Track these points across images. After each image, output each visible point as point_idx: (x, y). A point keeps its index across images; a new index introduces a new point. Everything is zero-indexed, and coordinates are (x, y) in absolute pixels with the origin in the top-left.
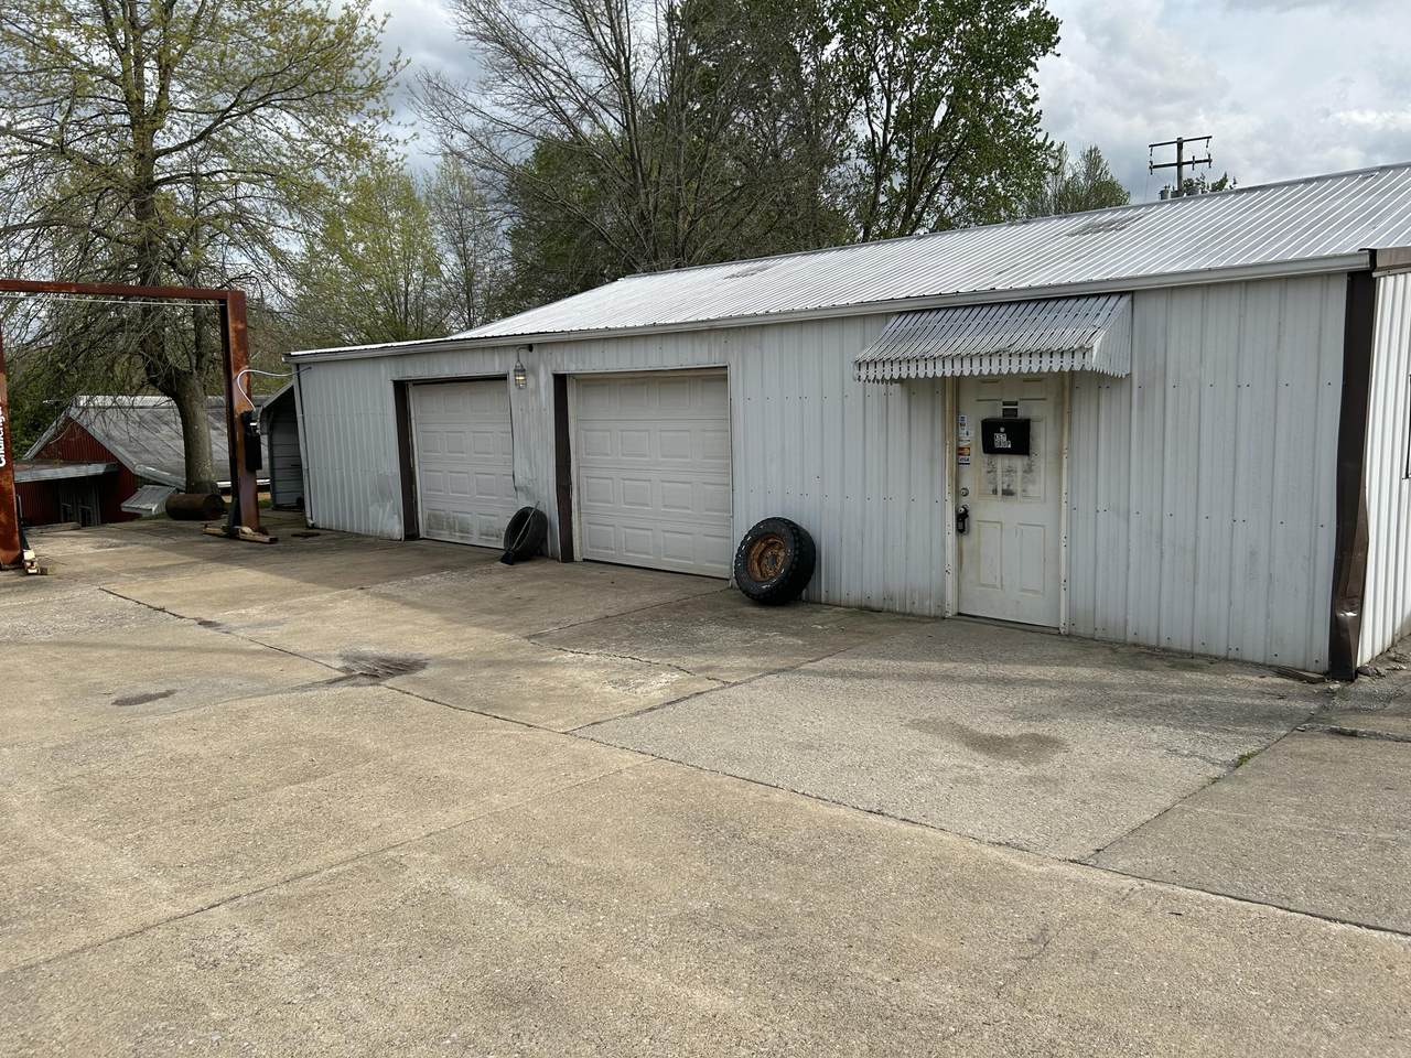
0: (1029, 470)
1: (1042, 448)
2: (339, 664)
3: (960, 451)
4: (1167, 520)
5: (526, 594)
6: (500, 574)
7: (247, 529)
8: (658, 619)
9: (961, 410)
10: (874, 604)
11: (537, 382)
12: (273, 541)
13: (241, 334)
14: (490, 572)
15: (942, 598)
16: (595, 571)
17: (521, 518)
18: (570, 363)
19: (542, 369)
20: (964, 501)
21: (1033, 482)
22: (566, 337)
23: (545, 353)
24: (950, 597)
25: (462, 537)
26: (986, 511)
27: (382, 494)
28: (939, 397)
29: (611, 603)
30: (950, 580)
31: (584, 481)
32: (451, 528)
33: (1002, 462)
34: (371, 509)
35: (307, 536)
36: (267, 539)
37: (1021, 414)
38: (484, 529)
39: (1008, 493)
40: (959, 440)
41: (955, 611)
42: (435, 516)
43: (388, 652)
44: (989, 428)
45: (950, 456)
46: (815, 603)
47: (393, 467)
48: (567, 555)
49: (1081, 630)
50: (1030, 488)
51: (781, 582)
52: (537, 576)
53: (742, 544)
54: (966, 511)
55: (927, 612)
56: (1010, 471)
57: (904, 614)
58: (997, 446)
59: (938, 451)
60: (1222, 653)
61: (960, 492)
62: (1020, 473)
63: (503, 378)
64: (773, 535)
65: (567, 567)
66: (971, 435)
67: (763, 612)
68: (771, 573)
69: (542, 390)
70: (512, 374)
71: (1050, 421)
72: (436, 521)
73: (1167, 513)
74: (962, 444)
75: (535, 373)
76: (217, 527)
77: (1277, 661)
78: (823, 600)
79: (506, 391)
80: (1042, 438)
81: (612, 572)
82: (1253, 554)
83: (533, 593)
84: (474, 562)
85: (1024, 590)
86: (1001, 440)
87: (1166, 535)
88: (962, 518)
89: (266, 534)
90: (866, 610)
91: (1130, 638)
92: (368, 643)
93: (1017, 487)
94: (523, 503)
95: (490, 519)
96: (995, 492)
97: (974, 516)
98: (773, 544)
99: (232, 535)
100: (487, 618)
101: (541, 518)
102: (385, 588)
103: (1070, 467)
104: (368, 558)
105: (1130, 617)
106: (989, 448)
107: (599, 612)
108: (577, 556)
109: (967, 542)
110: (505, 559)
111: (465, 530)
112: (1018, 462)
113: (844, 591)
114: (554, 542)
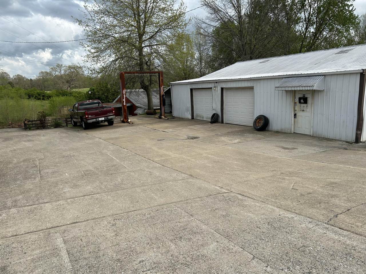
0: (307, 106)
1: (309, 102)
2: (186, 137)
3: (295, 103)
4: (330, 116)
5: (215, 128)
6: (210, 125)
7: (163, 117)
8: (238, 133)
9: (296, 95)
10: (279, 131)
11: (218, 89)
12: (168, 119)
13: (162, 80)
14: (208, 125)
15: (291, 130)
16: (227, 125)
17: (214, 115)
18: (224, 86)
19: (219, 86)
20: (296, 112)
21: (308, 109)
22: (223, 81)
23: (220, 84)
24: (293, 130)
25: (202, 119)
26: (299, 114)
27: (187, 110)
28: (291, 93)
29: (230, 130)
30: (293, 126)
31: (226, 108)
32: (200, 117)
33: (302, 105)
34: (185, 113)
35: (173, 118)
36: (167, 119)
37: (306, 96)
38: (207, 117)
39: (303, 111)
40: (295, 101)
41: (293, 132)
42: (197, 115)
43: (193, 136)
44: (300, 99)
45: (293, 104)
46: (268, 131)
47: (189, 105)
48: (222, 122)
49: (315, 135)
50: (307, 110)
51: (262, 126)
52: (216, 126)
53: (255, 120)
54: (296, 114)
55: (288, 132)
56: (304, 107)
57: (284, 133)
58: (301, 102)
59: (291, 103)
60: (338, 139)
61: (295, 110)
62: (305, 107)
63: (211, 88)
64: (261, 118)
65: (222, 124)
66: (297, 100)
67: (258, 132)
68: (260, 125)
69: (219, 91)
70: (213, 88)
71: (311, 97)
72: (197, 116)
73: (330, 114)
74: (296, 102)
75: (217, 87)
76: (157, 116)
77: (347, 140)
78: (270, 130)
79: (212, 91)
80: (309, 101)
81: (231, 125)
82: (344, 122)
83: (216, 128)
84: (205, 123)
85: (305, 128)
86: (302, 101)
87: (329, 118)
88: (295, 115)
89: (166, 118)
90: (277, 132)
91: (323, 137)
92: (190, 134)
93: (305, 110)
94: (214, 112)
95: (207, 115)
96: (301, 110)
97: (297, 115)
98: (261, 120)
99: (160, 118)
100: (208, 132)
101: (218, 115)
102: (190, 127)
103: (313, 106)
104: (186, 122)
105: (323, 133)
106: (300, 102)
107: (228, 131)
108: (224, 122)
109: (296, 119)
110: (211, 123)
111: (203, 117)
112: (305, 105)
113: (274, 129)
114: (220, 120)
